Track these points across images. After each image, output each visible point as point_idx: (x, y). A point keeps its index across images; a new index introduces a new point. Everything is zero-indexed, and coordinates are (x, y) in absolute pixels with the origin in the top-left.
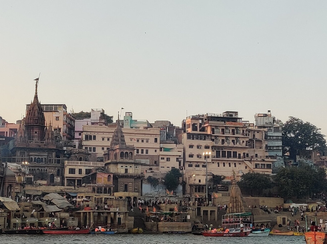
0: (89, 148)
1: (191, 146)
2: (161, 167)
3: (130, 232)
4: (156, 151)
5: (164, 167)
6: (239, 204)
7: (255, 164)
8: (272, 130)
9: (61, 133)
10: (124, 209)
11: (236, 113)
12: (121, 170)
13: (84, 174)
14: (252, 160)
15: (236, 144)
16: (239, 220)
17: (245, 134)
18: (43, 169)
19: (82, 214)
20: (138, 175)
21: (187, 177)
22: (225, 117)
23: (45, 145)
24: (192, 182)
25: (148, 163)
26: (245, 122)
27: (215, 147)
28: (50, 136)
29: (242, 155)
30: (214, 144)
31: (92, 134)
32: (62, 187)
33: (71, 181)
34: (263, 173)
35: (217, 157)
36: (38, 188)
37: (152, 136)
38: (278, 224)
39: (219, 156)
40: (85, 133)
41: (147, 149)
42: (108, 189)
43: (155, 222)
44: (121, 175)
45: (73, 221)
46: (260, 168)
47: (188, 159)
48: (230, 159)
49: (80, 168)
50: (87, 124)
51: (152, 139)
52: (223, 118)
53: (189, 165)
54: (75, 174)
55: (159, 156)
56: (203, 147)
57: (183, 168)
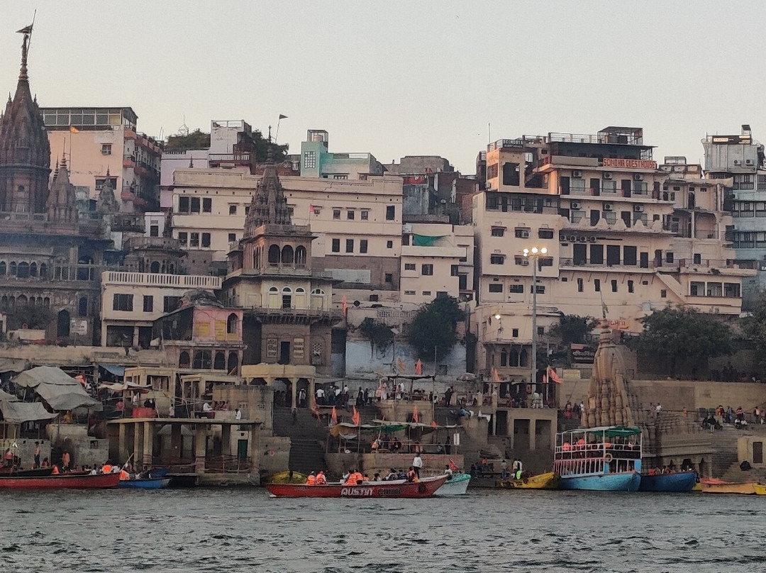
0: (192, 234)
1: (498, 231)
2: (407, 292)
3: (265, 483)
4: (390, 244)
5: (413, 293)
6: (618, 399)
7: (692, 282)
8: (753, 183)
9: (118, 192)
10: (263, 415)
11: (638, 132)
12: (268, 299)
13: (159, 310)
14: (682, 272)
15: (634, 224)
16: (601, 447)
17: (661, 194)
18: (36, 296)
19: (122, 428)
20: (321, 315)
21: (480, 321)
22: (603, 142)
23: (46, 226)
24: (491, 335)
25: (367, 281)
26: (674, 161)
27: (572, 231)
28: (62, 199)
29: (652, 257)
30: (566, 223)
31: (201, 195)
32: (89, 350)
33: (121, 332)
34: (714, 311)
35: (577, 263)
36: (16, 353)
37: (379, 199)
38: (741, 459)
39: (583, 261)
40: (180, 191)
41: (365, 238)
42: (227, 354)
43: (356, 455)
44: (269, 313)
45: (93, 450)
46: (706, 295)
47: (487, 268)
48: (616, 269)
49: (149, 292)
50: (189, 165)
51: (379, 210)
52: (600, 146)
53: (490, 285)
54: (131, 310)
55: (400, 258)
56: (534, 234)
57: (471, 295)
